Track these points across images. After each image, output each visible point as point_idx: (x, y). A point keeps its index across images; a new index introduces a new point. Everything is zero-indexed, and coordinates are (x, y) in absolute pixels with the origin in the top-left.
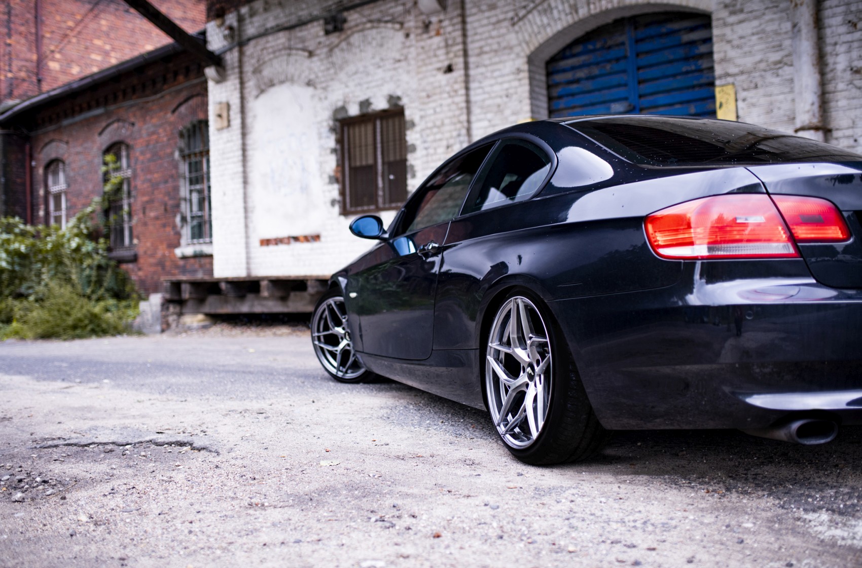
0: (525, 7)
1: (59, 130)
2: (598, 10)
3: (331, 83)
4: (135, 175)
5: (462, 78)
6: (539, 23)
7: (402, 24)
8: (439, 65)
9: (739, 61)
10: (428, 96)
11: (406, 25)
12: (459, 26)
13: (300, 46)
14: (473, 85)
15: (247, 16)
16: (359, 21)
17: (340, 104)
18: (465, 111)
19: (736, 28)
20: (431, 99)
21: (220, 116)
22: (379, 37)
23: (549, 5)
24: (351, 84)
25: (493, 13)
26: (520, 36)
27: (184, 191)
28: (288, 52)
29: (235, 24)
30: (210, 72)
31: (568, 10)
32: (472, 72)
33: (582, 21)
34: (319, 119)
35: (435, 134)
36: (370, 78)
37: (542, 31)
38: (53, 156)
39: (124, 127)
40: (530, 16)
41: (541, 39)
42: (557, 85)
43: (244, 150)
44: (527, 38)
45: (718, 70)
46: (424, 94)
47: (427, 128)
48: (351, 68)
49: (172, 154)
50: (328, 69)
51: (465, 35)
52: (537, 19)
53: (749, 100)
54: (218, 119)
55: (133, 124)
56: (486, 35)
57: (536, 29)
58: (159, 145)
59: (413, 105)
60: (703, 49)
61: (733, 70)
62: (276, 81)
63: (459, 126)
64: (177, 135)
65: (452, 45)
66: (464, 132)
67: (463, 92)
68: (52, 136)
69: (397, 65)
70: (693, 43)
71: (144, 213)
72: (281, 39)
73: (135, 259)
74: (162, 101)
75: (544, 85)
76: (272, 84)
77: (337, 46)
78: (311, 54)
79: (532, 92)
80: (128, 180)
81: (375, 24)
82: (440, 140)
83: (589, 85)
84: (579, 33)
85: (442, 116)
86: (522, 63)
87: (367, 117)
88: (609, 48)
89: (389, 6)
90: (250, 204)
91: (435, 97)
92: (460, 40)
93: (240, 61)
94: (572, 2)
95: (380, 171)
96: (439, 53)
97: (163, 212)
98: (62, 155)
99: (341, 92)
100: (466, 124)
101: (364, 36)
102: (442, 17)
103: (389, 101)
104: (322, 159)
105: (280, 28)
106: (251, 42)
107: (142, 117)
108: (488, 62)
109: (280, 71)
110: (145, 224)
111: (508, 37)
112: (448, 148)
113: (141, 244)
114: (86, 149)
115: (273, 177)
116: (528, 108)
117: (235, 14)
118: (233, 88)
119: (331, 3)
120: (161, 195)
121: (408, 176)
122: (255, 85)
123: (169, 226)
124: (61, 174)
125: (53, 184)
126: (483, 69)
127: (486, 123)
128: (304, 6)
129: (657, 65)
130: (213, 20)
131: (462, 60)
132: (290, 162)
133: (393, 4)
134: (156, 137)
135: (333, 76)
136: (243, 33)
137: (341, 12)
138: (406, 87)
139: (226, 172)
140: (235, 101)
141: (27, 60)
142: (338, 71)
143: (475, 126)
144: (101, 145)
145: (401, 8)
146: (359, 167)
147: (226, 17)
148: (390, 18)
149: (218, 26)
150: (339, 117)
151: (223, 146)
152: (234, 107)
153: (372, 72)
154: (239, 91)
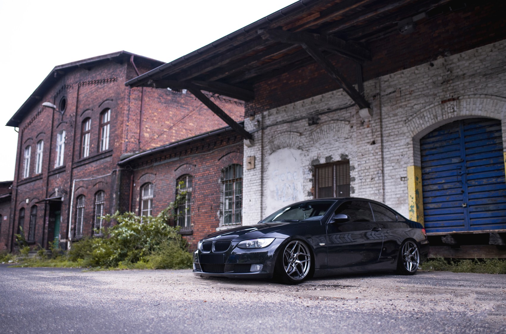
0: (411, 116)
1: (151, 168)
2: (447, 118)
3: (312, 148)
4: (194, 191)
5: (380, 147)
6: (418, 123)
7: (349, 121)
8: (368, 141)
10: (362, 155)
11: (351, 122)
12: (379, 124)
13: (295, 130)
14: (385, 150)
15: (267, 116)
16: (326, 120)
17: (315, 158)
18: (381, 162)
20: (363, 157)
21: (250, 163)
22: (337, 127)
23: (423, 115)
24: (321, 149)
25: (395, 118)
26: (409, 128)
27: (223, 199)
28: (289, 133)
29: (261, 119)
30: (246, 142)
31: (432, 118)
32: (384, 144)
33: (439, 122)
34: (304, 165)
35: (366, 173)
36: (332, 146)
37: (420, 126)
38: (147, 181)
39: (190, 167)
40: (414, 120)
41: (419, 130)
42: (425, 150)
43: (262, 179)
44: (412, 129)
45: (505, 145)
46: (361, 154)
47: (362, 170)
48: (322, 141)
49: (217, 180)
50: (310, 141)
51: (381, 128)
52: (417, 120)
54: (249, 165)
55: (195, 166)
56: (392, 127)
57: (417, 126)
58: (210, 176)
59: (354, 159)
60: (497, 134)
62: (281, 147)
63: (378, 169)
64: (220, 171)
65: (375, 132)
66: (380, 172)
67: (380, 153)
68: (146, 171)
69: (346, 140)
70: (491, 132)
71: (199, 210)
72: (285, 127)
73: (191, 234)
74: (212, 154)
75: (419, 150)
76: (279, 148)
77: (315, 131)
78: (301, 134)
79: (414, 153)
80: (190, 194)
81: (336, 122)
82: (368, 175)
83: (441, 150)
84: (437, 127)
85: (369, 164)
86: (409, 140)
87: (329, 164)
88: (451, 133)
89: (343, 113)
90: (264, 206)
91: (366, 156)
92: (379, 130)
93: (262, 137)
94: (434, 114)
95: (335, 190)
96: (368, 135)
97: (210, 209)
98: (152, 181)
99: (316, 152)
100: (381, 168)
101: (329, 126)
102: (370, 119)
103: (341, 157)
104: (304, 184)
105: (284, 122)
106: (268, 128)
107: (200, 162)
108: (392, 140)
109: (284, 142)
110: (199, 216)
111: (403, 129)
112: (372, 179)
113: (196, 226)
114: (166, 177)
115: (278, 193)
116: (412, 161)
117: (261, 114)
118: (258, 149)
119: (312, 111)
120: (209, 201)
121: (351, 192)
122: (270, 148)
123: (213, 217)
124: (150, 190)
125: (145, 195)
126: (390, 143)
127: (391, 168)
128: (298, 112)
129: (474, 141)
130: (248, 117)
131: (380, 139)
132: (287, 185)
133: (345, 112)
134: (208, 172)
135: (312, 145)
136: (264, 124)
137: (318, 115)
138: (351, 150)
139: (252, 190)
140: (258, 156)
141: (135, 133)
142: (315, 143)
143: (385, 169)
144: (176, 175)
145: (349, 114)
146: (324, 188)
147: (256, 116)
148: (343, 119)
149: (251, 120)
150: (315, 164)
151: (251, 177)
152: (258, 159)
153: (333, 143)
154: (261, 151)
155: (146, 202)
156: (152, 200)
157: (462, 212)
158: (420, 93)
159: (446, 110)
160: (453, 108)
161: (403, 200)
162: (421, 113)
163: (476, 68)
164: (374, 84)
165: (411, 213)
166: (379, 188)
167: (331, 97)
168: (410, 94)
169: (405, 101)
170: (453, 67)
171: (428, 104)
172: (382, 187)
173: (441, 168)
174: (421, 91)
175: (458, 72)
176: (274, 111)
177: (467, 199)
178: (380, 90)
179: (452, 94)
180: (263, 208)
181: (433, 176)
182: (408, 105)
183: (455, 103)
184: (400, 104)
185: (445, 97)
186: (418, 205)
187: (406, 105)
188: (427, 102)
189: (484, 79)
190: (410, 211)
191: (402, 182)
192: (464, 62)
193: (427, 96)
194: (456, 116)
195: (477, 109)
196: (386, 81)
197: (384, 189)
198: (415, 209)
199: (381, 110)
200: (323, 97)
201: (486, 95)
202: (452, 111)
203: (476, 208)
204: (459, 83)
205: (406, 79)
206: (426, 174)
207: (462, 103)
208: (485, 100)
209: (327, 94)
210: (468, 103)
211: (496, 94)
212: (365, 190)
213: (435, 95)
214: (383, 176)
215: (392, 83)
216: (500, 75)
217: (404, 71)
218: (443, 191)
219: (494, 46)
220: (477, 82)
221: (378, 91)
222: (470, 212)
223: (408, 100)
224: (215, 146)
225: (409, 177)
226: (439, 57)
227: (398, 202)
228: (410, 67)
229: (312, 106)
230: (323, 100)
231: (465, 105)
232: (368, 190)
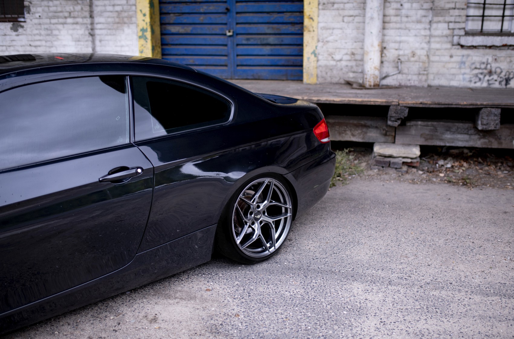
157: (225, 43)
161: (126, 17)
165: (142, 41)
177: (235, 24)
186: (154, 27)
190: (140, 37)
198: (148, 34)
203: (248, 39)
218: (194, 4)
222: (237, 45)
227: (117, 20)
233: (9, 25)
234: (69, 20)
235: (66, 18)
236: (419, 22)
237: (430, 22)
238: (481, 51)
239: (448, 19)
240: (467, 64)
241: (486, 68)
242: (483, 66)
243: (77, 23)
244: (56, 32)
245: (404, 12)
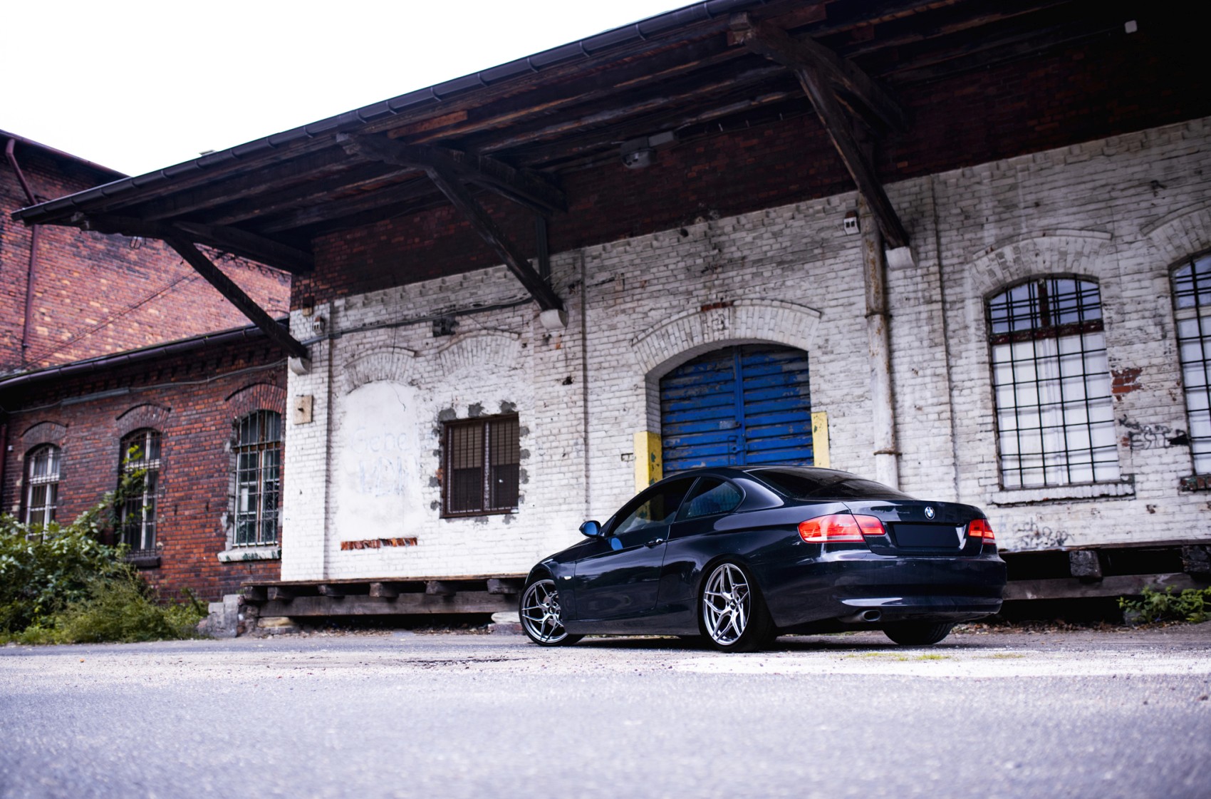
1: (56, 410)
2: (711, 340)
3: (439, 384)
4: (165, 467)
5: (582, 390)
6: (657, 346)
7: (519, 334)
8: (557, 376)
9: (830, 393)
10: (545, 406)
11: (523, 336)
12: (580, 342)
13: (405, 345)
14: (590, 397)
15: (342, 309)
16: (472, 327)
17: (447, 406)
18: (583, 421)
19: (827, 365)
20: (547, 408)
21: (301, 410)
22: (494, 344)
23: (667, 331)
24: (461, 387)
25: (613, 332)
26: (638, 355)
27: (233, 488)
28: (391, 349)
29: (327, 316)
30: (294, 363)
31: (684, 338)
32: (590, 385)
33: (695, 347)
34: (422, 420)
35: (551, 442)
36: (482, 383)
37: (660, 353)
38: (43, 440)
39: (155, 412)
40: (649, 339)
41: (659, 360)
42: (669, 400)
43: (329, 447)
44: (645, 358)
45: (814, 399)
46: (542, 403)
47: (544, 436)
48: (462, 372)
49: (222, 445)
50: (436, 370)
51: (584, 351)
52: (654, 341)
53: (838, 426)
54: (300, 413)
55: (169, 410)
56: (607, 352)
57: (654, 352)
58: (204, 434)
59: (528, 412)
60: (800, 378)
61: (825, 400)
62: (373, 378)
63: (576, 435)
64: (230, 425)
65: (572, 359)
66: (581, 441)
67: (582, 403)
68: (42, 416)
69: (512, 372)
70: (791, 372)
71: (176, 511)
72: (383, 335)
73: (156, 565)
74: (210, 386)
75: (657, 400)
76: (368, 380)
77: (447, 349)
78: (417, 354)
79: (648, 407)
80: (154, 475)
81: (491, 332)
82: (557, 447)
83: (699, 403)
84: (692, 356)
85: (559, 425)
86: (640, 380)
87: (477, 420)
88: (719, 370)
89: (506, 315)
90: (332, 505)
91: (552, 407)
92: (580, 355)
93: (330, 354)
94: (688, 330)
95: (487, 474)
96: (558, 365)
97: (203, 510)
98: (56, 440)
99: (449, 394)
100: (583, 434)
101: (477, 342)
102: (563, 332)
103: (502, 407)
104: (423, 460)
105: (380, 325)
106: (344, 336)
107: (182, 402)
108: (606, 377)
109: (379, 367)
110: (176, 524)
111: (627, 356)
112: (564, 455)
113: (168, 547)
114: (95, 434)
115: (363, 477)
116: (644, 422)
117: (328, 305)
118: (320, 381)
119: (442, 306)
120: (203, 491)
121: (520, 481)
122: (347, 380)
123: (211, 526)
124: (50, 462)
125: (36, 473)
126: (602, 384)
127: (603, 434)
128: (411, 306)
129: (761, 388)
130: (299, 308)
131: (581, 373)
132: (385, 462)
133: (511, 314)
134: (201, 425)
135: (441, 378)
136: (335, 326)
137: (454, 315)
138: (521, 394)
139: (304, 470)
140: (322, 395)
141: (13, 324)
142: (447, 373)
143: (591, 436)
144: (119, 430)
145: (519, 319)
146: (464, 470)
147: (316, 307)
148: (507, 327)
149: (305, 316)
150: (445, 419)
151: (303, 442)
152: (319, 401)
153: (485, 377)
154: (327, 384)
155: (39, 490)
156: (55, 486)
158: (660, 287)
159: (709, 324)
160: (723, 322)
162: (663, 326)
163: (765, 248)
164: (570, 261)
166: (578, 474)
167: (482, 281)
168: (643, 287)
169: (632, 301)
170: (724, 242)
171: (675, 310)
172: (583, 473)
173: (698, 438)
174: (664, 284)
175: (733, 252)
176: (358, 299)
178: (584, 274)
179: (720, 295)
180: (331, 510)
181: (685, 454)
182: (637, 310)
183: (726, 312)
184: (623, 307)
185: (708, 299)
187: (634, 308)
188: (674, 307)
189: (779, 271)
191: (624, 464)
192: (744, 234)
193: (674, 294)
194: (727, 337)
195: (766, 327)
196: (594, 258)
197: (587, 477)
199: (584, 315)
200: (465, 278)
201: (782, 301)
202: (721, 327)
204: (734, 273)
205: (634, 256)
206: (671, 448)
207: (738, 314)
208: (781, 311)
209: (474, 272)
210: (750, 314)
211: (800, 302)
212: (549, 477)
213: (690, 293)
214: (587, 451)
215: (607, 263)
216: (807, 266)
217: (631, 239)
219: (798, 209)
220: (766, 274)
221: (579, 276)
223: (638, 300)
224: (217, 367)
225: (636, 454)
226: (697, 220)
228: (643, 234)
229: (441, 295)
230: (465, 285)
231: (744, 318)
232: (555, 477)
233: (502, 517)
234: (564, 507)
235: (560, 504)
236: (941, 480)
237: (955, 479)
238: (1022, 509)
239: (977, 475)
240: (1008, 526)
241: (1031, 530)
242: (1028, 527)
243: (571, 510)
244: (548, 521)
245: (923, 470)
